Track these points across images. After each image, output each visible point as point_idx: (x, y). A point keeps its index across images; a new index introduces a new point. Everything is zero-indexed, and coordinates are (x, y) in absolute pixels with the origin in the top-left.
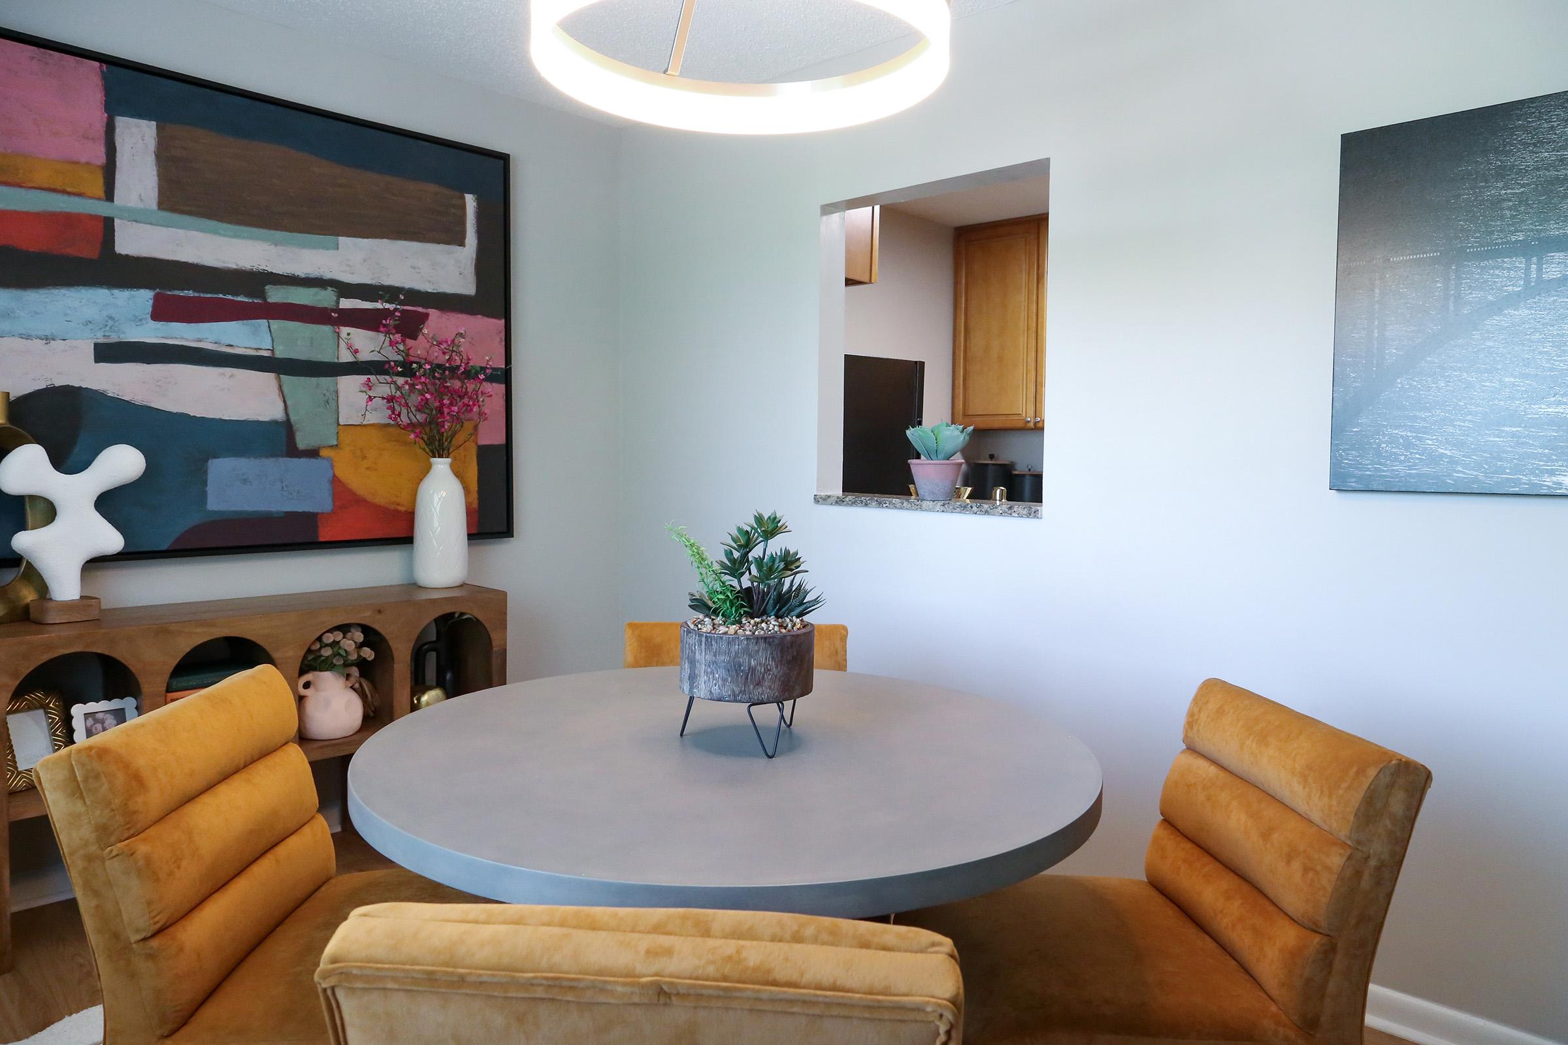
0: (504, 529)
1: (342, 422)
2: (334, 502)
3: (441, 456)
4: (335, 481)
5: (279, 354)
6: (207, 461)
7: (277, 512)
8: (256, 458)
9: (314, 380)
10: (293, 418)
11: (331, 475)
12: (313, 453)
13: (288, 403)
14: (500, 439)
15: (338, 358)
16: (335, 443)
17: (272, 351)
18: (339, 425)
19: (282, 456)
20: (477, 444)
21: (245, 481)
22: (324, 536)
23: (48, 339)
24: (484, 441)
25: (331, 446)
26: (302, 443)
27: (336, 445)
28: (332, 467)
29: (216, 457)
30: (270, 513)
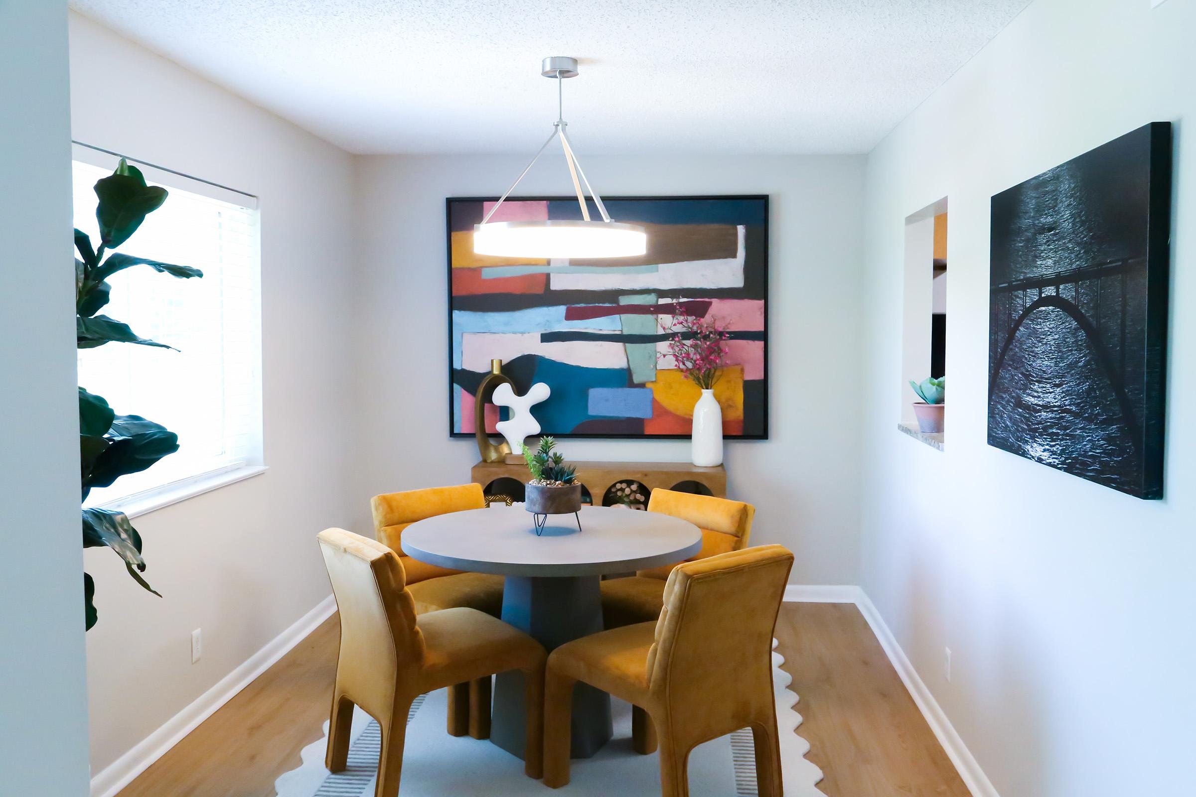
0: (761, 433)
1: (658, 368)
2: (653, 412)
3: (707, 388)
4: (654, 402)
5: (626, 332)
6: (588, 389)
7: (624, 417)
8: (612, 388)
9: (643, 345)
10: (632, 367)
11: (651, 397)
12: (642, 385)
13: (629, 358)
14: (760, 376)
15: (657, 332)
16: (654, 380)
17: (622, 331)
18: (656, 369)
19: (626, 387)
20: (742, 378)
21: (607, 400)
22: (648, 431)
23: (523, 333)
24: (749, 377)
25: (652, 382)
26: (636, 379)
27: (655, 381)
28: (652, 393)
29: (593, 387)
30: (619, 417)
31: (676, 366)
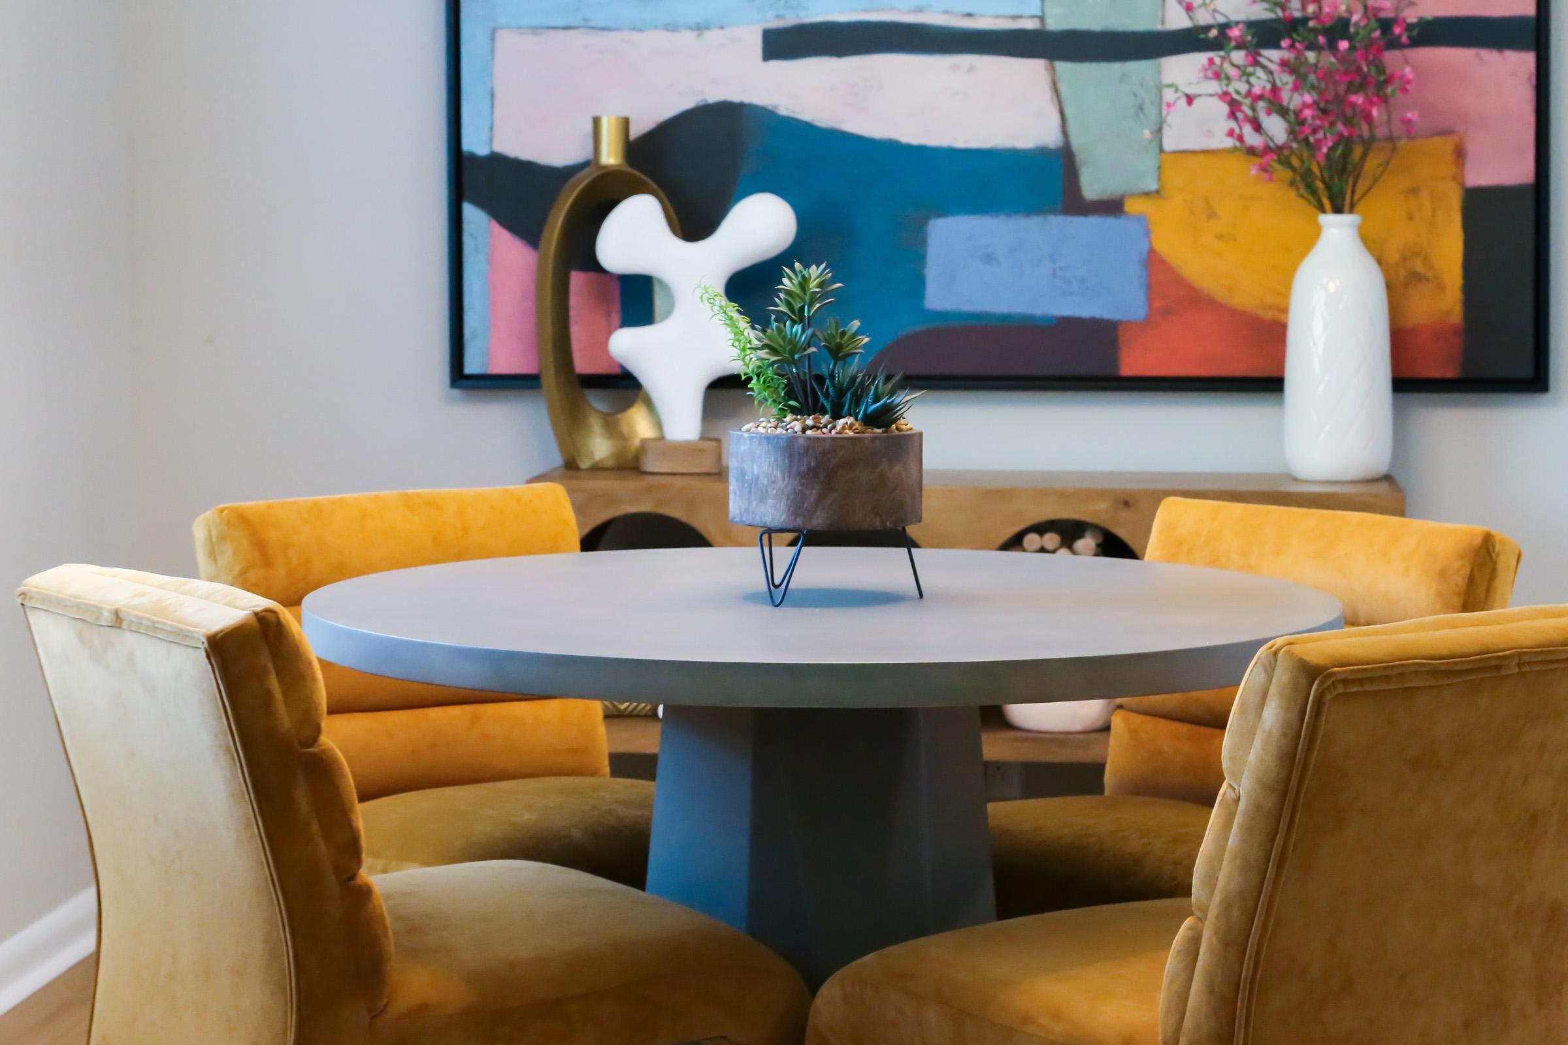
0: (1528, 372)
1: (1168, 146)
2: (1150, 300)
3: (1338, 210)
4: (1153, 262)
5: (1055, 24)
6: (924, 222)
7: (1045, 318)
8: (1008, 215)
9: (1116, 67)
10: (1076, 142)
11: (1144, 248)
12: (1112, 207)
13: (1069, 113)
14: (1521, 172)
15: (1163, 22)
16: (1153, 186)
17: (1042, 18)
18: (1161, 151)
19: (1054, 212)
20: (1459, 179)
21: (989, 258)
22: (1131, 364)
23: (700, 28)
24: (1482, 175)
25: (1147, 194)
26: (1092, 187)
27: (1157, 192)
28: (1148, 233)
29: (942, 213)
30: (1032, 318)
31: (1231, 133)
